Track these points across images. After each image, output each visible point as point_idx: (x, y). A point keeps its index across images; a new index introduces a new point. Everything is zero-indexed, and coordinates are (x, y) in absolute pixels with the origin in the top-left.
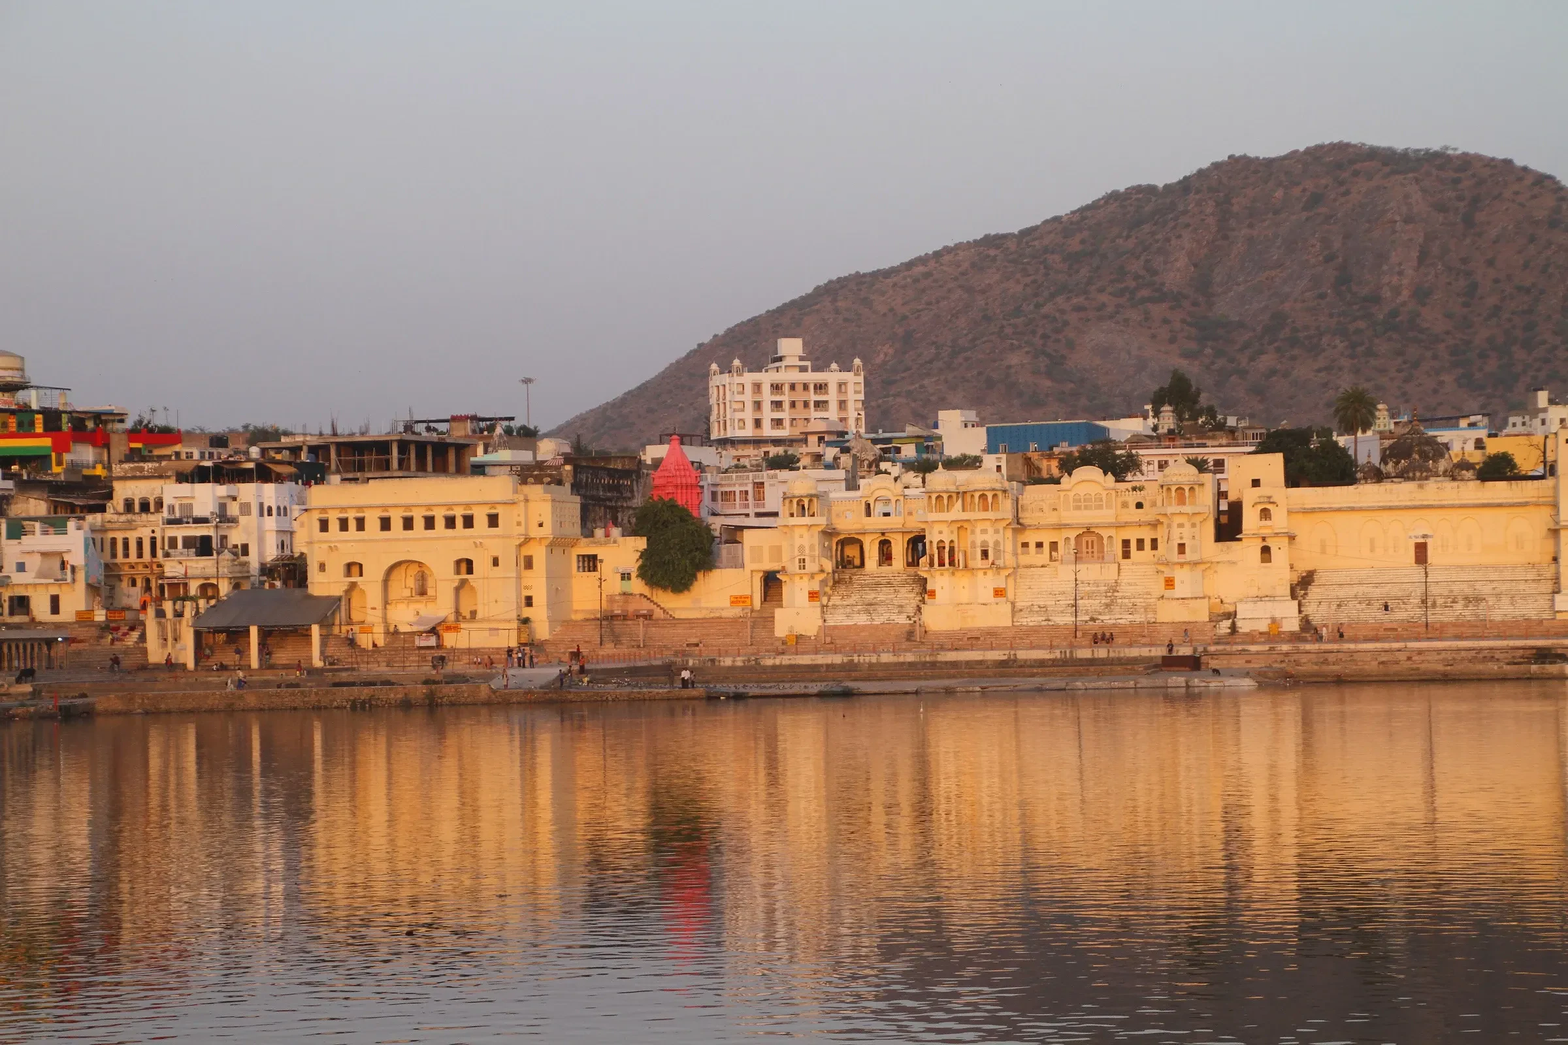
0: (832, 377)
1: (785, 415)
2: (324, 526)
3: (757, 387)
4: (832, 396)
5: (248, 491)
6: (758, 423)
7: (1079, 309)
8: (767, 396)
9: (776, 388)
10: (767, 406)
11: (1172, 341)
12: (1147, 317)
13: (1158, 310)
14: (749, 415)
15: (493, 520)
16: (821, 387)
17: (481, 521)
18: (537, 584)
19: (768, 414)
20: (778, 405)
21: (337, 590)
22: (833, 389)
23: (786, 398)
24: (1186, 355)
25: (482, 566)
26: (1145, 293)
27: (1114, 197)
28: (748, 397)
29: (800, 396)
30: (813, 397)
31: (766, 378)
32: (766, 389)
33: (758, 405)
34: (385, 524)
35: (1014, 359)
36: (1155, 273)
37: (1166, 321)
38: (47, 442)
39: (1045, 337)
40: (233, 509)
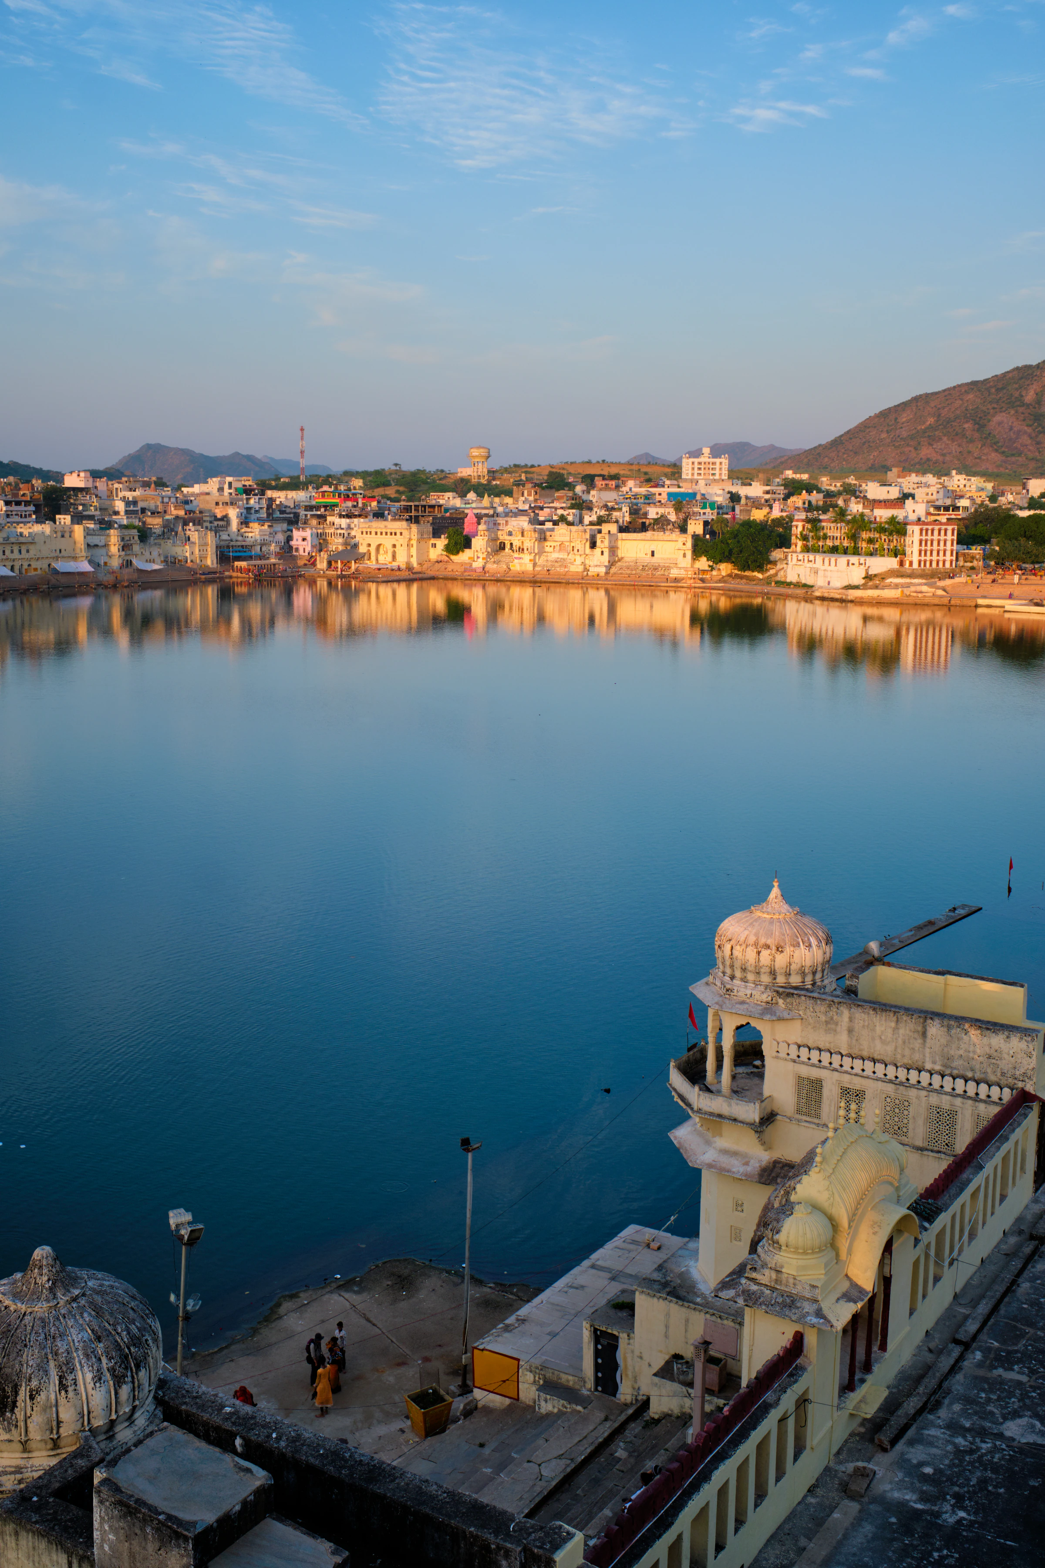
0: (718, 461)
1: (702, 472)
2: (362, 533)
3: (693, 463)
4: (717, 466)
5: (356, 520)
6: (693, 474)
7: (994, 408)
8: (696, 466)
9: (700, 463)
10: (696, 469)
11: (1024, 420)
12: (1016, 412)
13: (1021, 409)
14: (690, 472)
15: (401, 534)
16: (714, 464)
17: (398, 534)
18: (414, 551)
19: (696, 471)
20: (699, 469)
21: (365, 551)
22: (718, 464)
23: (702, 467)
24: (1028, 426)
25: (398, 546)
26: (1018, 403)
27: (1017, 369)
28: (690, 466)
29: (707, 466)
30: (711, 466)
31: (696, 460)
32: (696, 464)
33: (693, 469)
34: (376, 533)
35: (966, 426)
36: (1022, 396)
37: (1023, 413)
38: (338, 501)
39: (981, 418)
40: (352, 526)
